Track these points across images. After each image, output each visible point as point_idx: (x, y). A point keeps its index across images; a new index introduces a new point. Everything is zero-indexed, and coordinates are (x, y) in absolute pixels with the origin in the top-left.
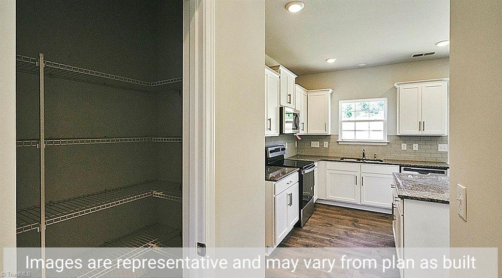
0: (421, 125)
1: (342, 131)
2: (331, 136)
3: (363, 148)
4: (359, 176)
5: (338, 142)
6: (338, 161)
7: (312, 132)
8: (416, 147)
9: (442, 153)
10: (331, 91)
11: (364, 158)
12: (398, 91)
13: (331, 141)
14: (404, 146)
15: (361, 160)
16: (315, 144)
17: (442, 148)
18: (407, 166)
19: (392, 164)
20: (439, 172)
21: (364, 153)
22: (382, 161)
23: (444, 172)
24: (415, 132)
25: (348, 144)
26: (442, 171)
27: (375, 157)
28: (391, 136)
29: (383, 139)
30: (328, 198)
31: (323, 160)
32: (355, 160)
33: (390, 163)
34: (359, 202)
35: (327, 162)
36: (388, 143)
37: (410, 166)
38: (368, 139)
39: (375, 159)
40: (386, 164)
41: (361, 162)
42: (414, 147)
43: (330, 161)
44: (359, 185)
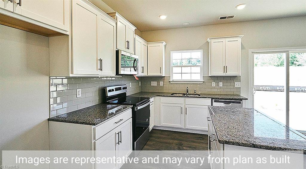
0: (225, 69)
1: (173, 73)
2: (165, 77)
3: (187, 86)
4: (184, 107)
5: (170, 81)
6: (169, 96)
7: (151, 74)
8: (221, 84)
9: (237, 88)
10: (164, 43)
11: (188, 93)
12: (210, 45)
13: (165, 81)
14: (214, 84)
15: (186, 95)
16: (154, 84)
17: (237, 84)
18: (216, 99)
19: (206, 98)
20: (237, 103)
21: (187, 90)
22: (200, 95)
23: (240, 102)
24: (221, 73)
25: (177, 83)
26: (239, 102)
27: (195, 92)
28: (205, 77)
29: (200, 79)
30: (161, 125)
31: (158, 96)
32: (181, 95)
33: (205, 97)
34: (184, 127)
35: (162, 98)
36: (203, 82)
37: (218, 99)
38: (190, 79)
39: (195, 94)
40: (202, 98)
41: (185, 97)
42: (220, 84)
43: (163, 96)
44: (184, 114)
